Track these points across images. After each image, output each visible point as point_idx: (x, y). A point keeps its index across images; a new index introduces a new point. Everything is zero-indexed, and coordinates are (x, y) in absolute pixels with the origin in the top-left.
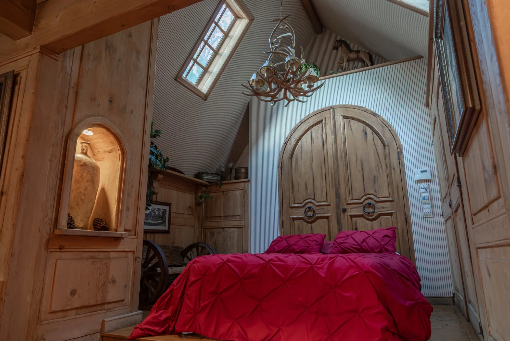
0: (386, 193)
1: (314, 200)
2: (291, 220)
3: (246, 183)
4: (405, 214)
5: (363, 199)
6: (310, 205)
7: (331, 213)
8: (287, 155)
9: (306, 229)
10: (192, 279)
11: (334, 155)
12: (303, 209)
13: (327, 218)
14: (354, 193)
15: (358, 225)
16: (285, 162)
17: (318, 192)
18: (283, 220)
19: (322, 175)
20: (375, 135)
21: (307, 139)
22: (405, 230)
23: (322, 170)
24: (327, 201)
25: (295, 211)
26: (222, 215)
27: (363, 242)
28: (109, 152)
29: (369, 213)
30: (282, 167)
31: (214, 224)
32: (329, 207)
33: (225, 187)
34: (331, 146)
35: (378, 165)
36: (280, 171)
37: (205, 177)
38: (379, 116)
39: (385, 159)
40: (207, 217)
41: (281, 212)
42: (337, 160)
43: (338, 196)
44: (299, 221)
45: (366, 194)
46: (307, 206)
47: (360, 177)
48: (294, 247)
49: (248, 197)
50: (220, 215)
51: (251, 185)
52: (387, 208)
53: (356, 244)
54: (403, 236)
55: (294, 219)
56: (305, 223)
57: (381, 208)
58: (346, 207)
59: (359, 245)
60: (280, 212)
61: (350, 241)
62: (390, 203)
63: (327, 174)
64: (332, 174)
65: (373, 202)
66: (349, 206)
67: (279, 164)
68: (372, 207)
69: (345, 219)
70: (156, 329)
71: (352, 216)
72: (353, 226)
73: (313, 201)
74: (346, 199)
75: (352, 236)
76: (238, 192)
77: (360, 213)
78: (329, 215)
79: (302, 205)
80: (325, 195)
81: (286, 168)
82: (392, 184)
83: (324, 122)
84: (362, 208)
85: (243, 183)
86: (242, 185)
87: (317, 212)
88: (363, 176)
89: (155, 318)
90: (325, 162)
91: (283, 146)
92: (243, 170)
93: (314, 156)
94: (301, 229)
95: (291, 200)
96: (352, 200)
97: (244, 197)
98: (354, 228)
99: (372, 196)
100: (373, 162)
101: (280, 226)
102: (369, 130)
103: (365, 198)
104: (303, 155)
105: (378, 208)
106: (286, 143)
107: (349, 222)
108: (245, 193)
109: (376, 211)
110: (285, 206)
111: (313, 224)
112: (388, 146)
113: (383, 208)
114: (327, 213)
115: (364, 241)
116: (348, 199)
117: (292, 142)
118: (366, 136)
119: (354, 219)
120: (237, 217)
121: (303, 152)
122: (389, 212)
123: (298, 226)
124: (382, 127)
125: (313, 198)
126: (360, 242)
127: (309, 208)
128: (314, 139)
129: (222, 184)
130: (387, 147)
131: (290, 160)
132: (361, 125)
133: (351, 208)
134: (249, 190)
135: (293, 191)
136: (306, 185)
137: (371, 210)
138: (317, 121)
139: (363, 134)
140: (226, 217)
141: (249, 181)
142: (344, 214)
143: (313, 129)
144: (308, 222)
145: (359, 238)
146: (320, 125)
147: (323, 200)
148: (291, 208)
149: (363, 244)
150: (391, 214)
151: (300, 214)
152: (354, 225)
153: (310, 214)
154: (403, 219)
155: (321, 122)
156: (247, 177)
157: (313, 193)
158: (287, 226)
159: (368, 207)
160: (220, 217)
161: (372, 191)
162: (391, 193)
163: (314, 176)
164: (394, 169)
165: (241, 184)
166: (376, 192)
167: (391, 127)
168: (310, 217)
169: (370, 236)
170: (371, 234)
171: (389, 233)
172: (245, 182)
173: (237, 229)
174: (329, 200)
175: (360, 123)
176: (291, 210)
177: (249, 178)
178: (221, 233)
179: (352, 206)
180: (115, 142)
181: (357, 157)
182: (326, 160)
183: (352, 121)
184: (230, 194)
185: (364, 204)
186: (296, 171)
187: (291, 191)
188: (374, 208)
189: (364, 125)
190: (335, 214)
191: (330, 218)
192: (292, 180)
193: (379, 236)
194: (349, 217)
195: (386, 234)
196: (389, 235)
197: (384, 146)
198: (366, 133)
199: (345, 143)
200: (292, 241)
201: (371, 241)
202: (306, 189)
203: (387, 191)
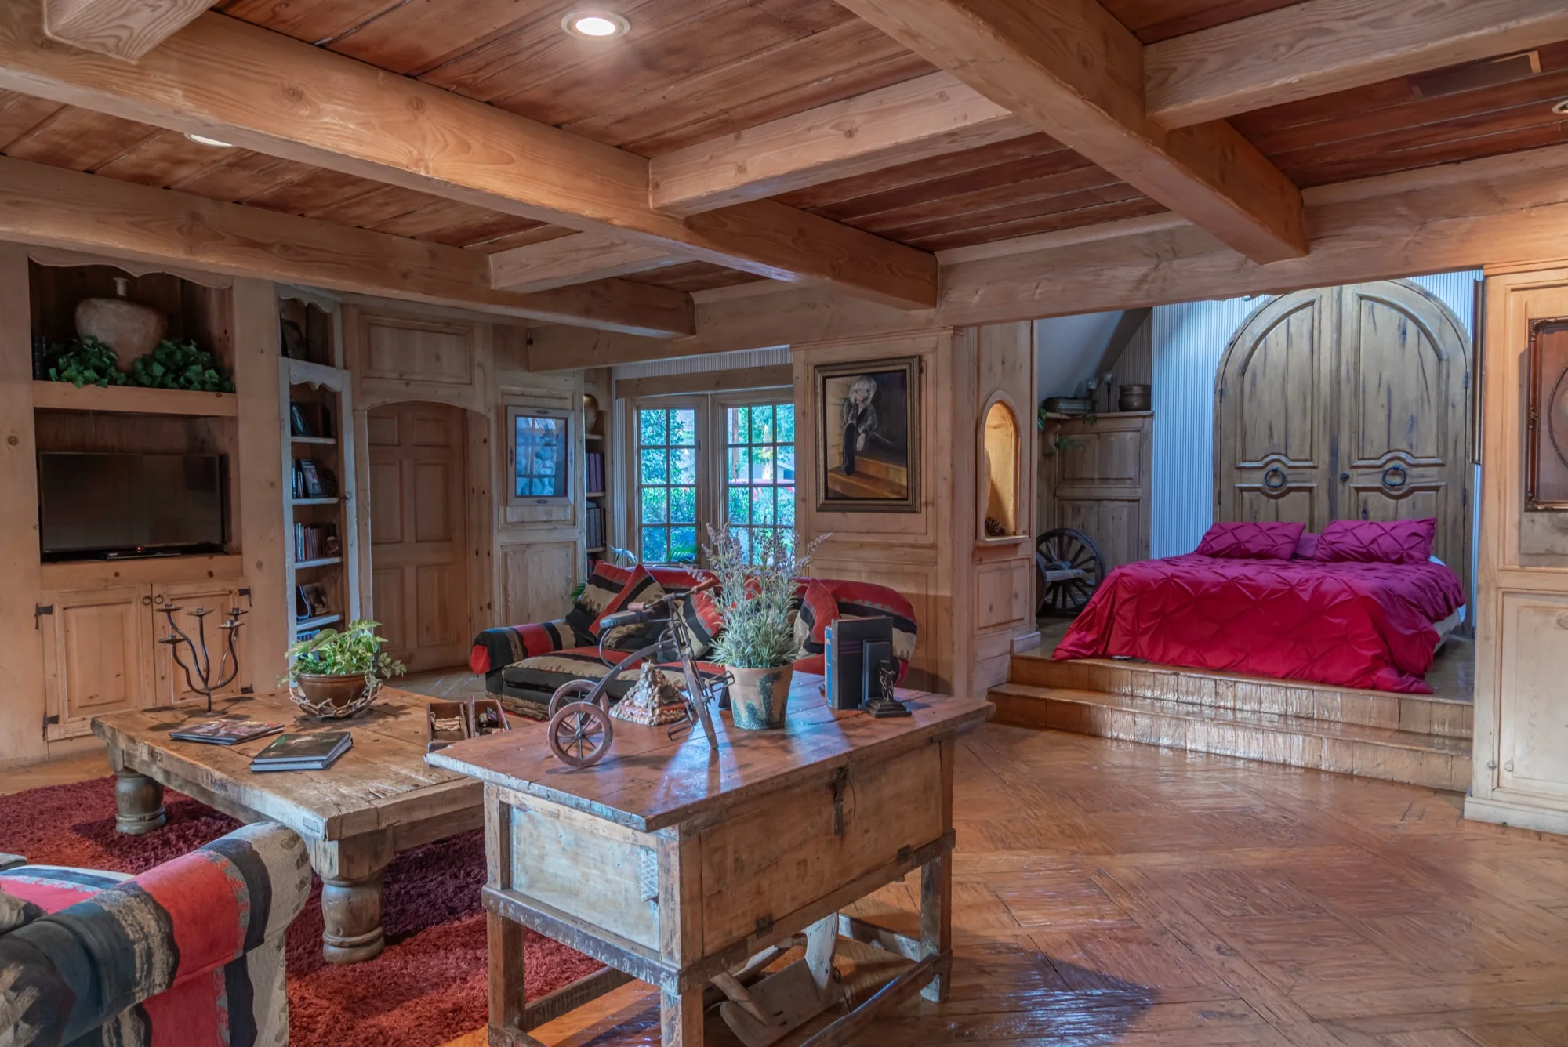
0: (1431, 450)
1: (1286, 455)
2: (1237, 491)
3: (1147, 420)
4: (1465, 490)
5: (1383, 460)
6: (1276, 465)
7: (1317, 481)
8: (1233, 369)
9: (1266, 511)
10: (1123, 595)
11: (1334, 374)
12: (1263, 473)
13: (1310, 490)
14: (1368, 448)
15: (1370, 507)
16: (1229, 381)
17: (1294, 443)
18: (1220, 492)
19: (1304, 410)
20: (1423, 336)
21: (1278, 336)
22: (1460, 520)
23: (1305, 401)
24: (1311, 460)
25: (1246, 474)
26: (1097, 476)
27: (1372, 542)
28: (995, 428)
29: (1393, 486)
30: (1222, 392)
31: (1078, 492)
32: (1314, 471)
33: (1102, 425)
34: (1328, 356)
35: (1422, 398)
36: (1218, 399)
37: (1062, 405)
38: (1435, 299)
39: (1439, 387)
40: (1064, 479)
41: (1217, 476)
42: (1339, 383)
43: (1334, 452)
44: (1253, 494)
45: (1392, 448)
46: (1270, 467)
47: (1382, 417)
48: (1248, 545)
49: (1151, 443)
50: (1091, 476)
51: (1156, 422)
52: (1431, 476)
53: (1359, 544)
54: (1454, 527)
55: (1242, 490)
56: (1264, 498)
57: (1416, 478)
58: (1348, 471)
59: (1364, 547)
60: (1215, 476)
61: (1349, 539)
62: (1436, 468)
63: (1316, 409)
64: (1325, 408)
65: (1404, 466)
66: (1354, 471)
67: (1216, 385)
68: (1400, 475)
69: (1344, 493)
70: (1084, 651)
71: (1358, 490)
72: (1358, 506)
73: (1283, 458)
74: (1349, 458)
75: (1355, 531)
76: (1129, 435)
77: (1378, 485)
78: (1314, 485)
79: (1260, 464)
80: (1308, 448)
81: (1230, 391)
82: (1446, 435)
83: (1317, 304)
84: (1381, 476)
85: (1141, 420)
86: (1138, 422)
87: (1289, 478)
88: (1389, 416)
89: (1079, 639)
90: (1314, 386)
91: (1226, 350)
92: (1137, 390)
93: (1290, 371)
94: (1255, 508)
95: (1239, 455)
96: (1363, 459)
97: (1141, 445)
98: (1361, 510)
99: (1403, 455)
100: (1412, 390)
101: (1214, 500)
102: (1411, 328)
103: (1388, 456)
104: (1268, 370)
105: (1413, 477)
106: (1232, 344)
107: (1353, 499)
108: (1145, 439)
109: (1408, 481)
110: (1225, 465)
111: (1280, 501)
112: (1448, 360)
113: (1422, 476)
114: (1311, 481)
115: (1374, 540)
116: (1354, 457)
117: (1248, 341)
118: (1404, 339)
119: (1363, 494)
120: (1128, 481)
121: (1268, 363)
122: (1433, 484)
123: (1251, 503)
124: (1441, 320)
125: (1283, 452)
126: (1366, 543)
127: (1275, 471)
128: (1294, 339)
129: (1096, 419)
130: (1444, 364)
131: (1240, 378)
132: (1396, 316)
133: (1359, 475)
134: (1151, 432)
135: (1244, 438)
136: (1271, 429)
137: (1397, 480)
138: (1303, 302)
139: (1398, 334)
140: (1104, 480)
141: (1152, 415)
142: (1343, 484)
143: (1292, 317)
144: (1270, 496)
145: (1366, 534)
146: (1309, 309)
147: (1302, 457)
148: (1238, 468)
149: (1372, 546)
150: (1436, 489)
151: (1256, 480)
152: (1362, 505)
153: (1276, 481)
154: (1460, 496)
155: (1311, 303)
156: (1147, 406)
157: (1283, 442)
158: (1228, 500)
159: (1393, 474)
160: (1093, 479)
161: (1404, 446)
162: (1441, 450)
163: (1290, 408)
164: (1454, 406)
165: (1134, 420)
166: (1411, 446)
167: (1458, 323)
168: (1275, 488)
169: (1386, 532)
170: (1388, 529)
171: (1422, 529)
172: (1144, 417)
173: (1126, 503)
174: (1315, 456)
175: (1394, 312)
176: (1236, 473)
177: (1153, 409)
178: (1096, 509)
179: (1360, 471)
180: (1008, 416)
181: (1380, 379)
182: (1315, 382)
183: (1378, 306)
184: (1113, 439)
185: (1387, 467)
186: (1251, 400)
187: (1238, 438)
188: (1405, 476)
189: (1403, 316)
190: (1325, 484)
191: (1315, 491)
192: (1242, 416)
193: (1400, 534)
194: (1353, 490)
195: (1413, 531)
196: (1420, 532)
197: (1440, 359)
198: (1404, 333)
199: (1357, 351)
200: (1243, 535)
201: (1386, 543)
202: (1271, 435)
203: (1435, 447)
